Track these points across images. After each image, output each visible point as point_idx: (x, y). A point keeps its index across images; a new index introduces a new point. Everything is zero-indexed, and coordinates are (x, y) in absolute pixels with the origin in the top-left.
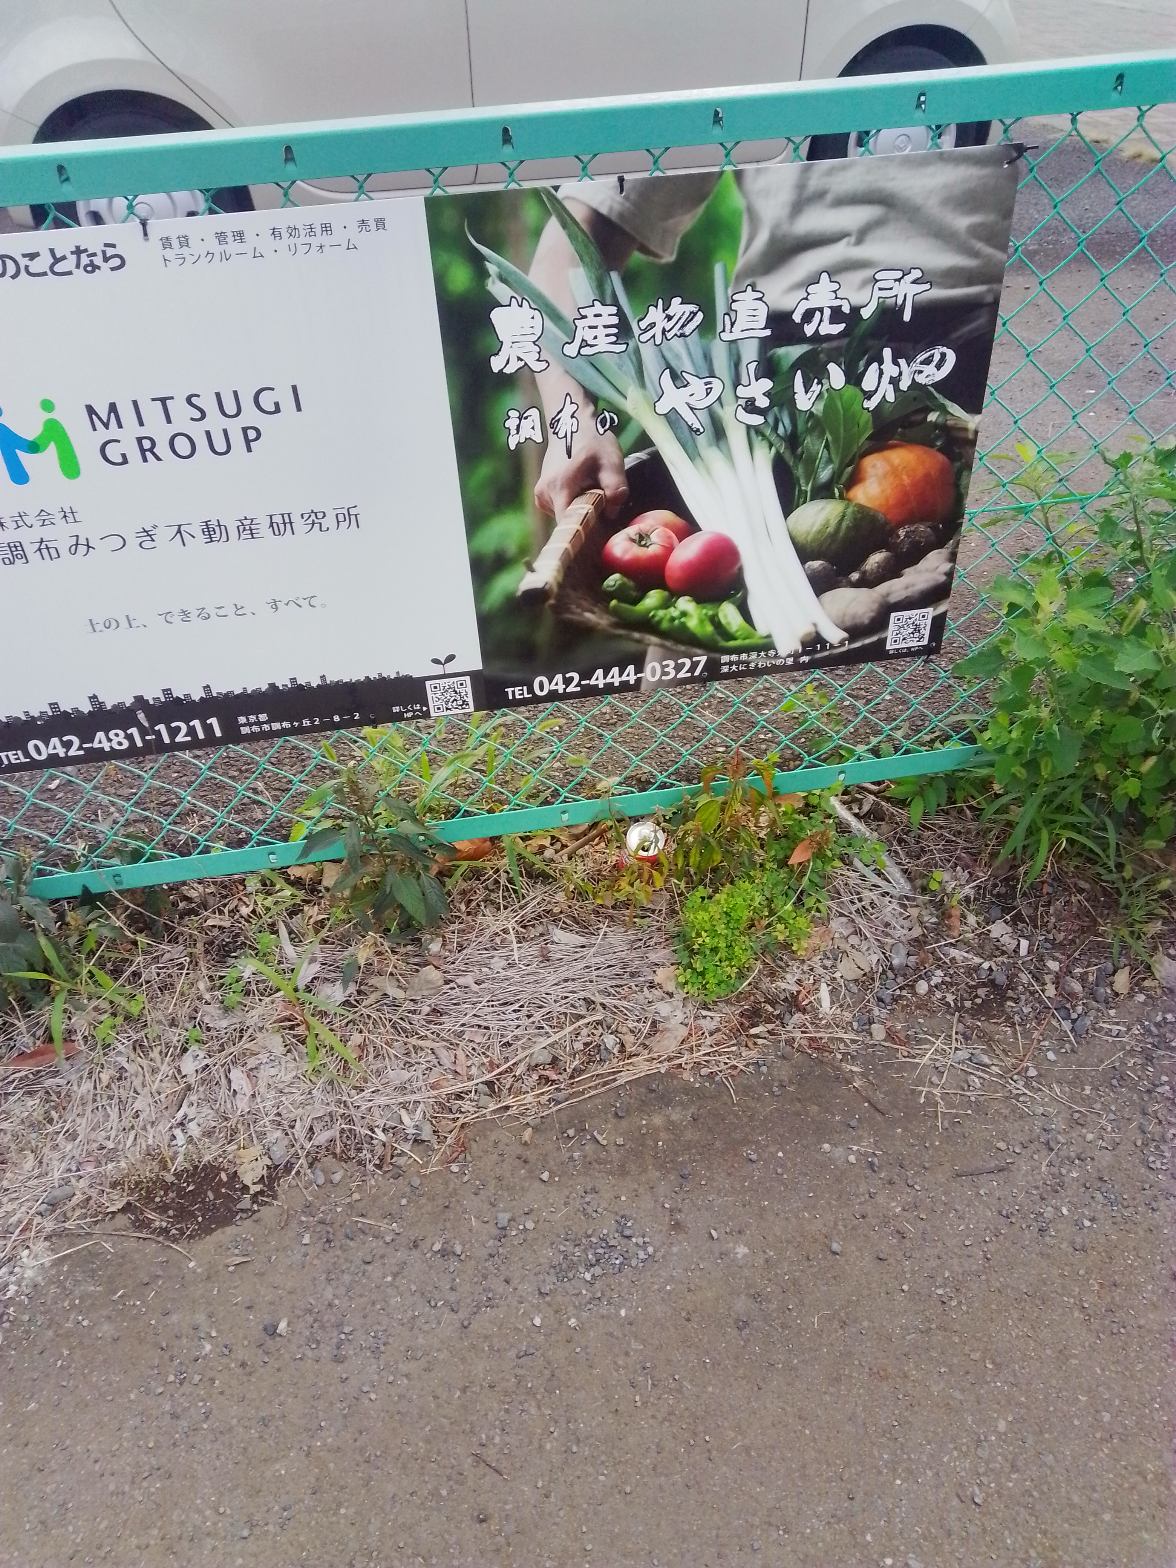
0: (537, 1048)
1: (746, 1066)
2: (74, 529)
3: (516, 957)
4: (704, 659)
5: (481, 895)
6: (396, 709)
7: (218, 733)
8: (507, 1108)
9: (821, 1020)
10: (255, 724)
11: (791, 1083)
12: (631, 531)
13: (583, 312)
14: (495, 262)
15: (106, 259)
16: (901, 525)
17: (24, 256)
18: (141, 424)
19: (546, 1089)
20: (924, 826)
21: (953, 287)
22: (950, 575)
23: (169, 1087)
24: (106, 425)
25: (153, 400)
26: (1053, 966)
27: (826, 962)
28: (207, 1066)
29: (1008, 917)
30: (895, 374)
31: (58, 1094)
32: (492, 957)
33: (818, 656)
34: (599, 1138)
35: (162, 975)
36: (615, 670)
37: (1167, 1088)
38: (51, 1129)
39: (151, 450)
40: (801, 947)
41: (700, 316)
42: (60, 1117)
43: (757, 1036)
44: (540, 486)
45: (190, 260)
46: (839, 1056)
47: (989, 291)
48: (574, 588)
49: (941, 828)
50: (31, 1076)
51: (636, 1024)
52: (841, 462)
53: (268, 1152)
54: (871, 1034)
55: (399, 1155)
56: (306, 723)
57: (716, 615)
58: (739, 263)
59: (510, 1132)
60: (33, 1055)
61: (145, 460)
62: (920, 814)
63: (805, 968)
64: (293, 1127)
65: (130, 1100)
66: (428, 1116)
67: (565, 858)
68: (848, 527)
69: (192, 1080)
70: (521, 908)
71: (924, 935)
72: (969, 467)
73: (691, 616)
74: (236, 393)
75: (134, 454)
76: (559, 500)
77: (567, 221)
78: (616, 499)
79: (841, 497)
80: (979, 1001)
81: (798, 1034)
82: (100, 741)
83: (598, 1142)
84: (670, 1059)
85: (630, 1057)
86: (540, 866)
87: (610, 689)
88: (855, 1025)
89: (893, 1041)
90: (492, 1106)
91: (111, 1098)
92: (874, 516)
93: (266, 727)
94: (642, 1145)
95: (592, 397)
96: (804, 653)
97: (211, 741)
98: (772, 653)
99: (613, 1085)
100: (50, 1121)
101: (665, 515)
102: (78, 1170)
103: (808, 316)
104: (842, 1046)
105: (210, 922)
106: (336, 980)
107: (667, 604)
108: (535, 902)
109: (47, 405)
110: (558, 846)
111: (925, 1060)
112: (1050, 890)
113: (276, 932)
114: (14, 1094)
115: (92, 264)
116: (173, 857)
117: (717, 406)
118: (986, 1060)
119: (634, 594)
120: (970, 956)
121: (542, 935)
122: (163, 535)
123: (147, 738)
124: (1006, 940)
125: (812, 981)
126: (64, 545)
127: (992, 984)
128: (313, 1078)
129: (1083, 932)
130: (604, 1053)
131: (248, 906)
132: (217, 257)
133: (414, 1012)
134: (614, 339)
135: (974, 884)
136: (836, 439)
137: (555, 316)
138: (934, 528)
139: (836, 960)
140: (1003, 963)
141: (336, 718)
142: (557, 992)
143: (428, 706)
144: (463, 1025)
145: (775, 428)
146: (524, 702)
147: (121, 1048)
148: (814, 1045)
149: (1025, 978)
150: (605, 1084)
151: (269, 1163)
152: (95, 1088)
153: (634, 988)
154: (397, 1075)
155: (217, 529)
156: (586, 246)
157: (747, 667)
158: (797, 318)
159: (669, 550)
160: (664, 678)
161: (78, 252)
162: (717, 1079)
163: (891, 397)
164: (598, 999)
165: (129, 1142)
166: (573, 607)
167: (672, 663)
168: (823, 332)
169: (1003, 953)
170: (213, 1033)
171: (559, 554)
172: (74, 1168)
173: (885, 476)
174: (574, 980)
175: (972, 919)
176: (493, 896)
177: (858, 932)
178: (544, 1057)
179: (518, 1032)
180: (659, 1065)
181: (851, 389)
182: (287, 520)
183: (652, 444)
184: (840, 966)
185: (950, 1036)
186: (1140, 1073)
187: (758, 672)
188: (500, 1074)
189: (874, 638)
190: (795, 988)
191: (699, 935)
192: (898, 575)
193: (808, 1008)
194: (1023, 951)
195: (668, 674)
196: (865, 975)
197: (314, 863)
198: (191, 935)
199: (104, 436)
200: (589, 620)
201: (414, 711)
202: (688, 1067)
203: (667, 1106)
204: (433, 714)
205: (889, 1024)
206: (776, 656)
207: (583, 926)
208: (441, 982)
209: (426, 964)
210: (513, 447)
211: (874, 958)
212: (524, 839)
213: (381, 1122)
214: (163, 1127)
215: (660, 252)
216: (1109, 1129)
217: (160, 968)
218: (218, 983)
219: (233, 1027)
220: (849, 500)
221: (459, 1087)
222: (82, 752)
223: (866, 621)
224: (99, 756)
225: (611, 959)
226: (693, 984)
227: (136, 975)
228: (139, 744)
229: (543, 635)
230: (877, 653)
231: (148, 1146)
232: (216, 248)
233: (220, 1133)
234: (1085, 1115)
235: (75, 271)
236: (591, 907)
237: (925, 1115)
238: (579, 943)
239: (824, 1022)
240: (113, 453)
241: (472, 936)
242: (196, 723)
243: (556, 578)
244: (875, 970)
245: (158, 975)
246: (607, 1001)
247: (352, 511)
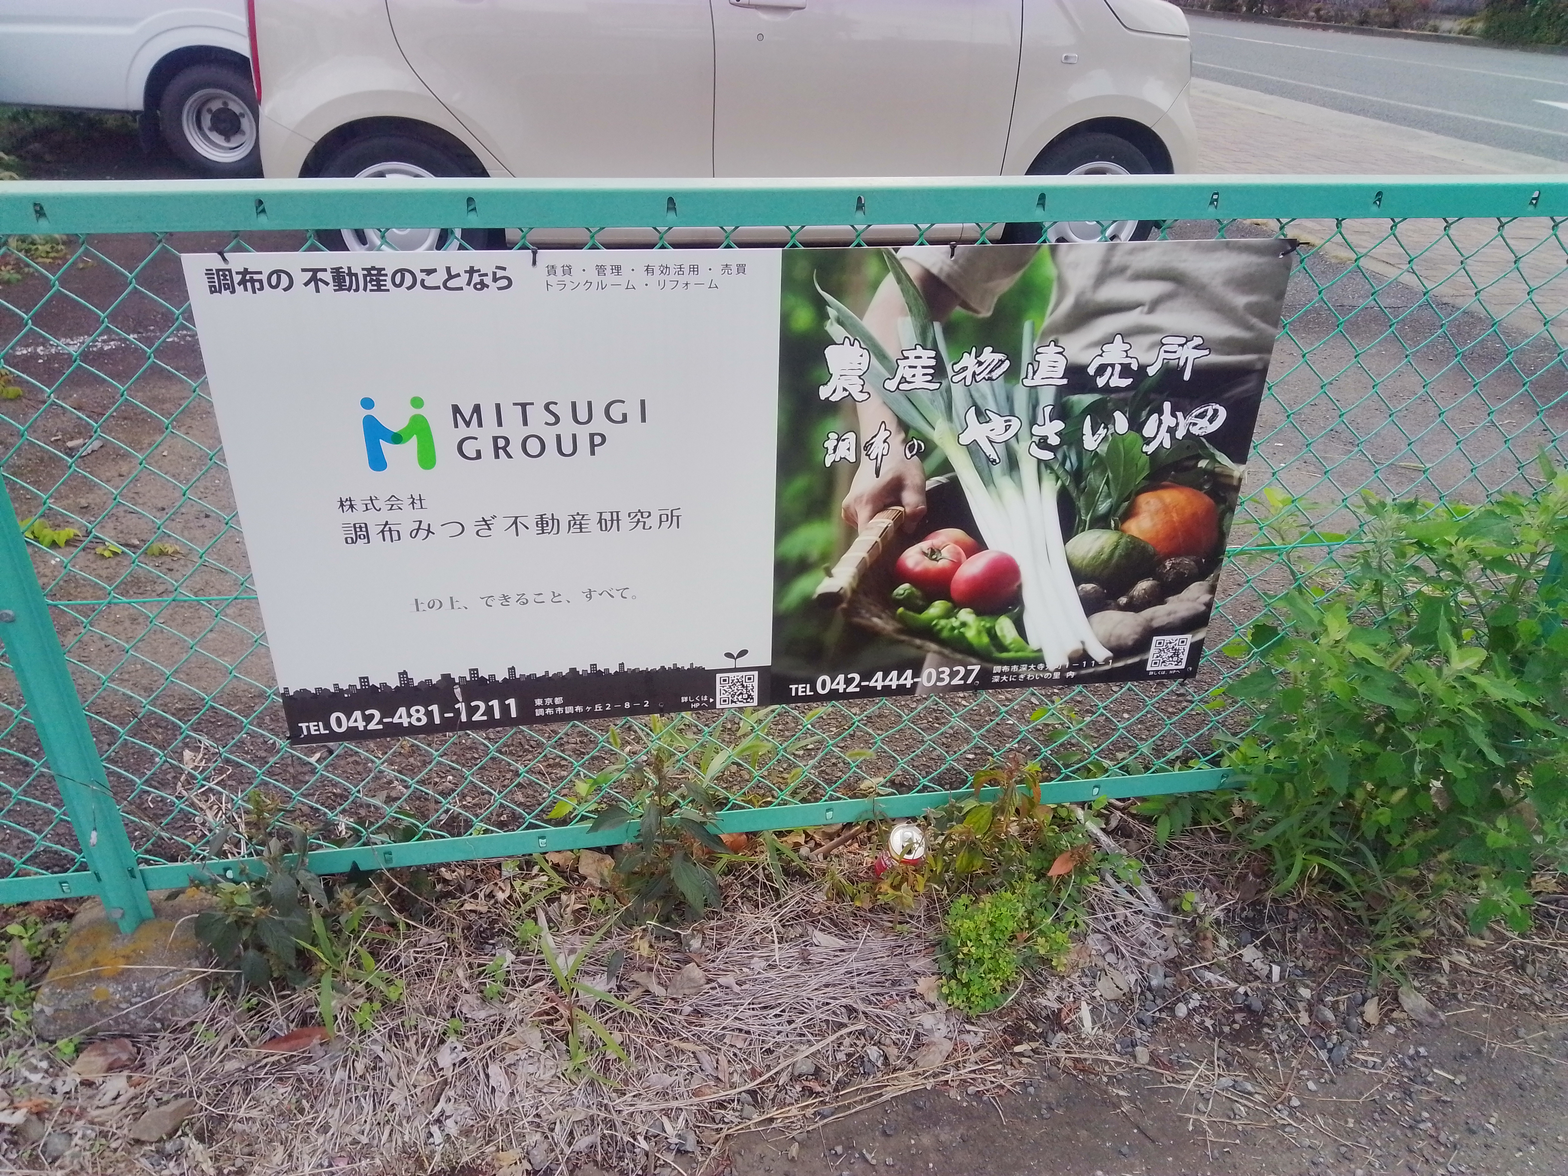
0: (800, 1057)
1: (1013, 1086)
2: (419, 514)
3: (777, 957)
4: (977, 668)
5: (737, 891)
6: (684, 699)
7: (514, 714)
8: (771, 1120)
9: (1083, 1039)
10: (550, 706)
11: (1059, 1105)
12: (925, 545)
13: (906, 354)
14: (835, 307)
15: (495, 280)
16: (1168, 556)
17: (422, 271)
18: (500, 424)
19: (810, 1101)
20: (1170, 845)
21: (1229, 354)
22: (1209, 605)
23: (426, 1081)
24: (468, 424)
25: (515, 404)
26: (1306, 993)
27: (1084, 979)
28: (465, 1059)
29: (1257, 942)
30: (1173, 425)
31: (311, 1084)
32: (752, 957)
33: (1083, 672)
34: (869, 1157)
35: (420, 960)
36: (894, 674)
37: (1430, 1125)
38: (302, 1120)
39: (504, 449)
40: (1061, 962)
41: (1007, 364)
42: (312, 1107)
43: (1021, 1054)
44: (847, 500)
45: (570, 286)
46: (1105, 1079)
47: (1259, 359)
48: (866, 594)
49: (1188, 848)
50: (283, 1061)
51: (899, 1036)
52: (1119, 497)
53: (527, 1157)
54: (1135, 1057)
55: (662, 1166)
56: (598, 708)
57: (994, 627)
58: (1047, 321)
59: (776, 1146)
60: (287, 1038)
61: (497, 456)
62: (1167, 834)
63: (1065, 985)
64: (552, 1130)
65: (386, 1093)
66: (691, 1125)
67: (821, 857)
68: (1120, 556)
69: (449, 1074)
70: (780, 906)
71: (1179, 956)
72: (1232, 510)
73: (970, 627)
74: (590, 404)
75: (488, 450)
76: (863, 513)
77: (902, 277)
78: (914, 516)
79: (1116, 528)
80: (1237, 1026)
81: (1062, 1055)
82: (401, 716)
83: (867, 1161)
84: (935, 1075)
85: (895, 1070)
86: (797, 862)
87: (887, 691)
88: (1118, 1047)
89: (1157, 1065)
90: (756, 1118)
91: (366, 1089)
92: (1144, 547)
93: (559, 710)
94: (912, 1166)
95: (904, 426)
96: (1071, 668)
97: (506, 721)
98: (1041, 666)
99: (879, 1100)
100: (301, 1111)
101: (956, 533)
102: (331, 1165)
103: (1101, 370)
104: (1107, 1068)
105: (468, 907)
106: (596, 974)
107: (949, 614)
108: (793, 902)
109: (417, 402)
110: (812, 844)
111: (1190, 1086)
112: (1296, 916)
113: (536, 920)
114: (265, 1080)
115: (482, 283)
116: (443, 837)
117: (1013, 442)
118: (1250, 1088)
119: (920, 603)
120: (1225, 980)
121: (801, 936)
122: (500, 525)
123: (446, 715)
124: (1258, 964)
125: (1072, 999)
126: (406, 527)
127: (1248, 1009)
128: (574, 1079)
129: (1331, 960)
130: (868, 1065)
131: (503, 891)
132: (595, 285)
133: (674, 1011)
134: (930, 378)
135: (1223, 906)
136: (1116, 478)
137: (882, 356)
138: (1198, 562)
139: (1094, 978)
140: (1258, 988)
141: (627, 705)
142: (819, 997)
143: (715, 699)
144: (724, 1028)
145: (1063, 464)
146: (806, 699)
147: (377, 1036)
148: (1080, 1066)
149: (1279, 1004)
150: (870, 1099)
151: (530, 1168)
152: (350, 1078)
153: (895, 997)
154: (659, 1079)
155: (550, 522)
156: (916, 299)
157: (1017, 678)
158: (1091, 371)
159: (957, 565)
160: (938, 684)
161: (471, 271)
162: (985, 1098)
163: (1167, 444)
164: (861, 1007)
165: (384, 1138)
166: (863, 611)
167: (947, 670)
168: (1112, 384)
169: (1257, 978)
170: (471, 1024)
171: (857, 562)
172: (326, 1164)
173: (1157, 512)
174: (834, 985)
175: (1223, 942)
176: (750, 893)
177: (1115, 950)
178: (807, 1067)
179: (780, 1039)
180: (924, 1081)
181: (1133, 435)
182: (615, 518)
183: (953, 470)
184: (1099, 984)
185: (1212, 1062)
186: (1400, 1108)
187: (1026, 683)
188: (763, 1083)
189: (1136, 659)
190: (1056, 1006)
191: (964, 944)
192: (1162, 602)
193: (1070, 1027)
194: (1276, 977)
195: (943, 680)
196: (1124, 994)
197: (572, 851)
198: (449, 919)
199: (463, 431)
200: (876, 625)
201: (701, 702)
202: (955, 1084)
203: (935, 1125)
204: (718, 706)
205: (1152, 1047)
206: (1045, 670)
207: (840, 928)
208: (703, 981)
209: (687, 962)
210: (828, 465)
211: (1132, 978)
212: (780, 834)
213: (642, 1129)
214: (419, 1123)
215: (979, 309)
216: (1377, 1166)
217: (418, 952)
218: (476, 971)
219: (492, 1019)
220: (1123, 531)
221: (722, 1095)
222: (381, 727)
223: (1130, 643)
224: (397, 731)
225: (871, 964)
226: (958, 996)
227: (396, 959)
228: (437, 721)
229: (832, 636)
230: (1138, 673)
231: (404, 1143)
232: (595, 278)
233: (477, 1132)
234: (1351, 1150)
235: (465, 287)
236: (850, 909)
237: (1194, 1143)
238: (838, 947)
239: (1087, 1042)
240: (469, 449)
241: (732, 933)
242: (495, 703)
243: (850, 584)
244: (1133, 990)
245: (416, 959)
246: (870, 1009)
247: (675, 513)
